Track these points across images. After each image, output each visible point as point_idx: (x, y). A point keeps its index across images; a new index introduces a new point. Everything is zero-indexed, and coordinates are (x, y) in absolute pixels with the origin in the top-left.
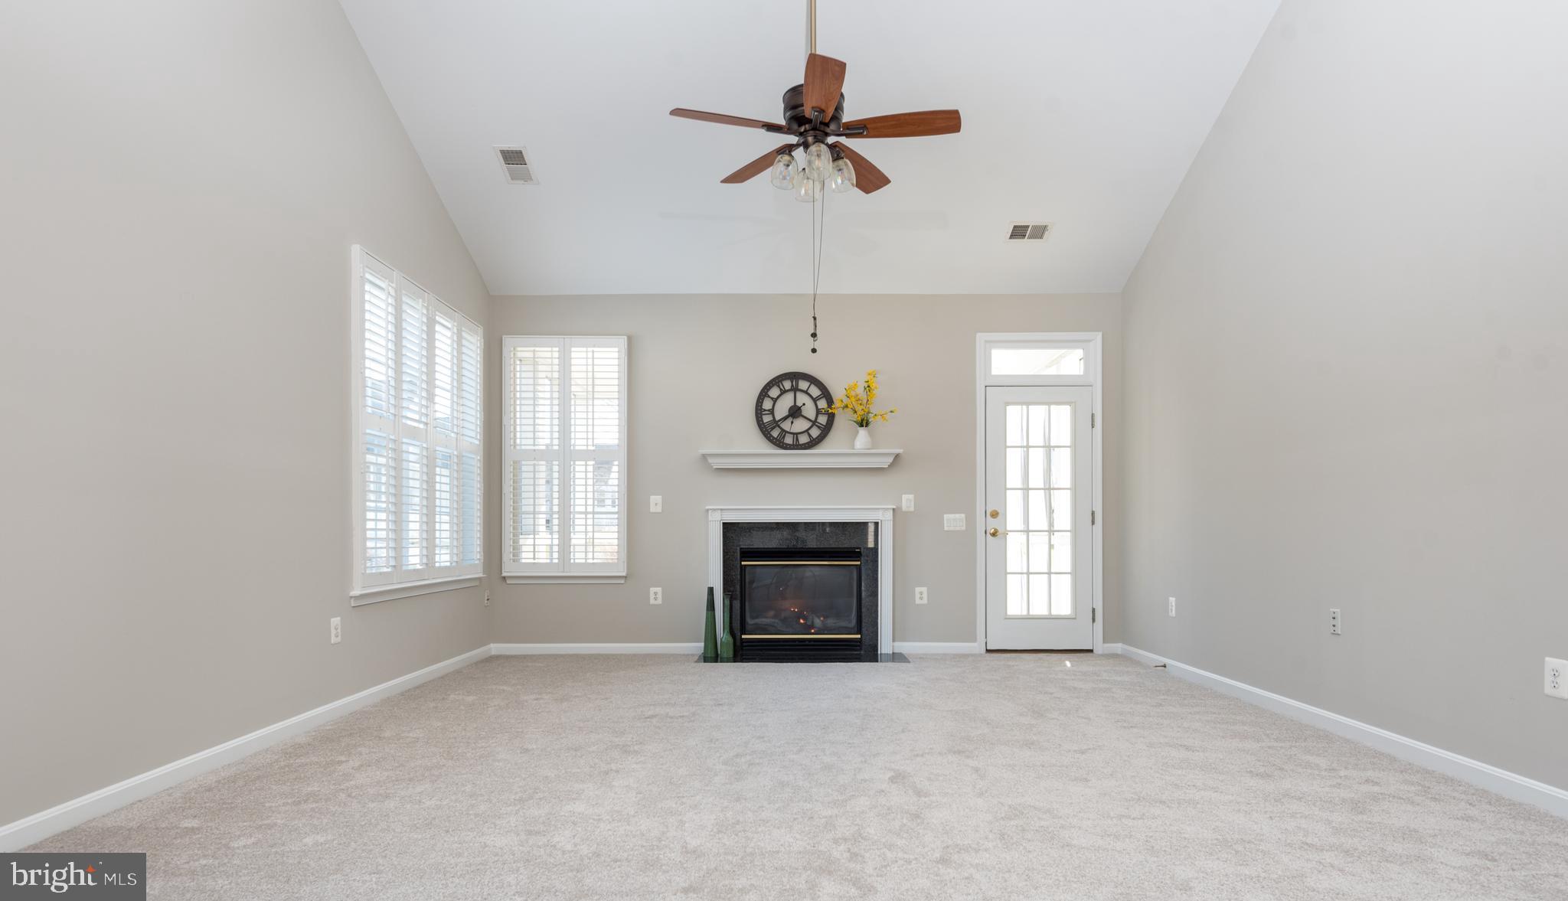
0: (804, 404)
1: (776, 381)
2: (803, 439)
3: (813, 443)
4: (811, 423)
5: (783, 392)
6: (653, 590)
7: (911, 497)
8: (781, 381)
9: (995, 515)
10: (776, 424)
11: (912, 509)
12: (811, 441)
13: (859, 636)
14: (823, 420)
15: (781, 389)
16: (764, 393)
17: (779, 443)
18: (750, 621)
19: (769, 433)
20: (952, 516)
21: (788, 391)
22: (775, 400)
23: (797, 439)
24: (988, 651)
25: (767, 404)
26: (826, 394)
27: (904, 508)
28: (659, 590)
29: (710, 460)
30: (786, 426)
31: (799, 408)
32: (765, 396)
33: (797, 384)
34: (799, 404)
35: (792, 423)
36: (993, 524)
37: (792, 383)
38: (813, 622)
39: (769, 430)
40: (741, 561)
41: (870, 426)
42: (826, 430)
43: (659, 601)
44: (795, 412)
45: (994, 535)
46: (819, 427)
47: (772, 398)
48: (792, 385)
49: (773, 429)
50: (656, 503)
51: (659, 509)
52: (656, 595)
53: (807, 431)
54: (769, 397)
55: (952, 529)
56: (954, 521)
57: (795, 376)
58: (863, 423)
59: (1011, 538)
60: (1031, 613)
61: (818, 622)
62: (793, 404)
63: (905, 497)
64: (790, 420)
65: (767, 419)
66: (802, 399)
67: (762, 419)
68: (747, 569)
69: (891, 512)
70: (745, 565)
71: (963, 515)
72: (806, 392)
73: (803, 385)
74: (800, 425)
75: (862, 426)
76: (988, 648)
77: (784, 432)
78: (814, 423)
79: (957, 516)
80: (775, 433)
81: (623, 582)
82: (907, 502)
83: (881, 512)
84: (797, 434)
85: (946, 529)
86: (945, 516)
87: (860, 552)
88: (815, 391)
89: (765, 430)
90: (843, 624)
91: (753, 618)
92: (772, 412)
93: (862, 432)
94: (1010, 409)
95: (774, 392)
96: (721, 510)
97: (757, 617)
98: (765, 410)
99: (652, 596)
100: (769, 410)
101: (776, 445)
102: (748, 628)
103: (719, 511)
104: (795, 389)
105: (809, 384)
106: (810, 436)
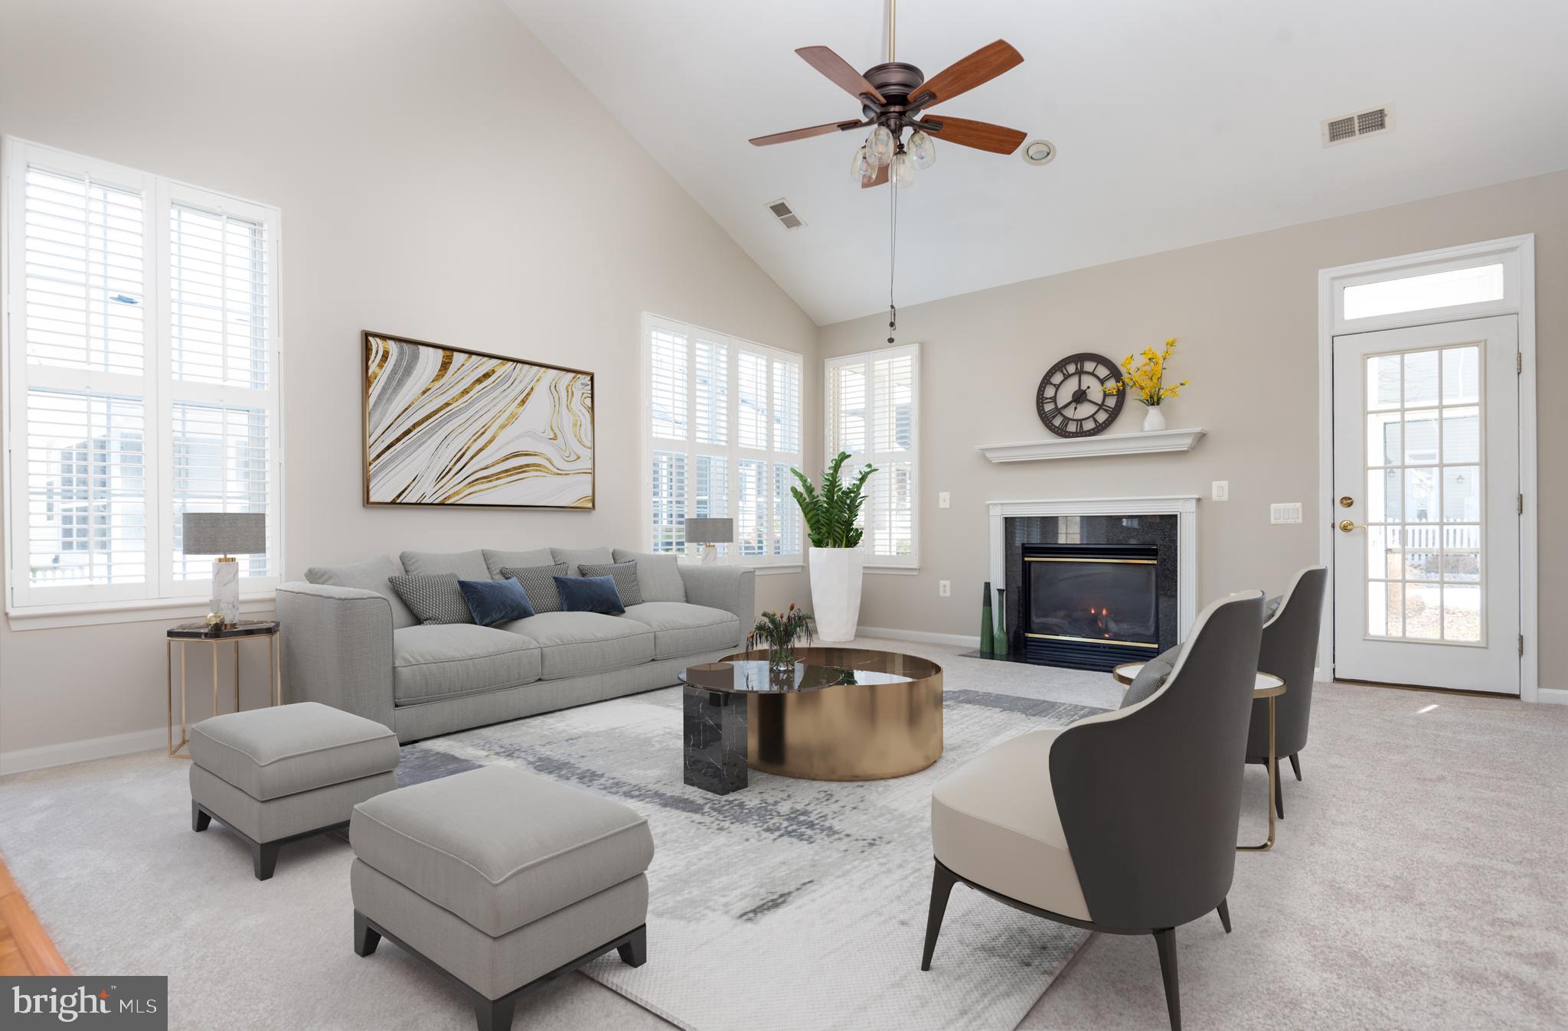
0: (1089, 387)
1: (1060, 366)
2: (1089, 425)
3: (1100, 429)
4: (1097, 407)
5: (1067, 377)
6: (942, 582)
7: (1225, 483)
8: (1064, 366)
9: (1348, 502)
10: (1058, 411)
11: (1225, 498)
12: (1097, 427)
13: (1156, 646)
14: (1111, 402)
15: (1064, 374)
16: (1046, 381)
17: (1061, 432)
18: (1036, 620)
19: (1050, 422)
20: (1281, 506)
21: (1073, 374)
22: (1057, 387)
23: (1081, 426)
24: (1336, 680)
25: (1049, 392)
26: (1115, 373)
27: (1215, 497)
28: (947, 583)
29: (989, 455)
30: (1069, 413)
31: (1084, 392)
32: (1047, 384)
33: (1082, 367)
34: (1084, 387)
35: (1076, 408)
36: (1343, 515)
37: (1077, 365)
38: (1107, 626)
39: (1052, 419)
40: (1023, 556)
41: (1161, 404)
42: (1114, 414)
43: (948, 594)
44: (1080, 397)
45: (1345, 529)
46: (1106, 411)
47: (1054, 385)
48: (1077, 369)
49: (1054, 417)
50: (944, 500)
51: (947, 505)
52: (945, 587)
53: (1093, 416)
54: (1051, 384)
55: (1282, 521)
56: (1285, 512)
57: (1079, 359)
58: (1154, 401)
59: (1374, 534)
60: (1408, 635)
61: (1113, 626)
62: (1077, 389)
63: (1215, 484)
64: (1073, 405)
65: (1048, 407)
66: (1088, 381)
67: (1043, 407)
68: (1033, 566)
69: (1194, 503)
70: (1030, 562)
71: (1299, 505)
72: (1092, 374)
73: (1089, 366)
74: (1085, 410)
75: (1153, 404)
76: (1337, 677)
77: (1067, 420)
78: (1101, 407)
79: (1290, 505)
80: (1057, 422)
81: (916, 573)
82: (1219, 490)
83: (1180, 503)
84: (1081, 420)
85: (1273, 521)
86: (1272, 505)
87: (1156, 550)
88: (1103, 372)
89: (1046, 419)
90: (1139, 630)
91: (1038, 616)
92: (1054, 399)
93: (1153, 412)
94: (1373, 364)
95: (1057, 378)
96: (1002, 504)
97: (1045, 616)
98: (1047, 398)
99: (941, 589)
100: (1051, 398)
101: (1055, 433)
102: (1034, 627)
103: (1000, 506)
104: (1080, 373)
105: (1095, 364)
106: (1095, 421)
